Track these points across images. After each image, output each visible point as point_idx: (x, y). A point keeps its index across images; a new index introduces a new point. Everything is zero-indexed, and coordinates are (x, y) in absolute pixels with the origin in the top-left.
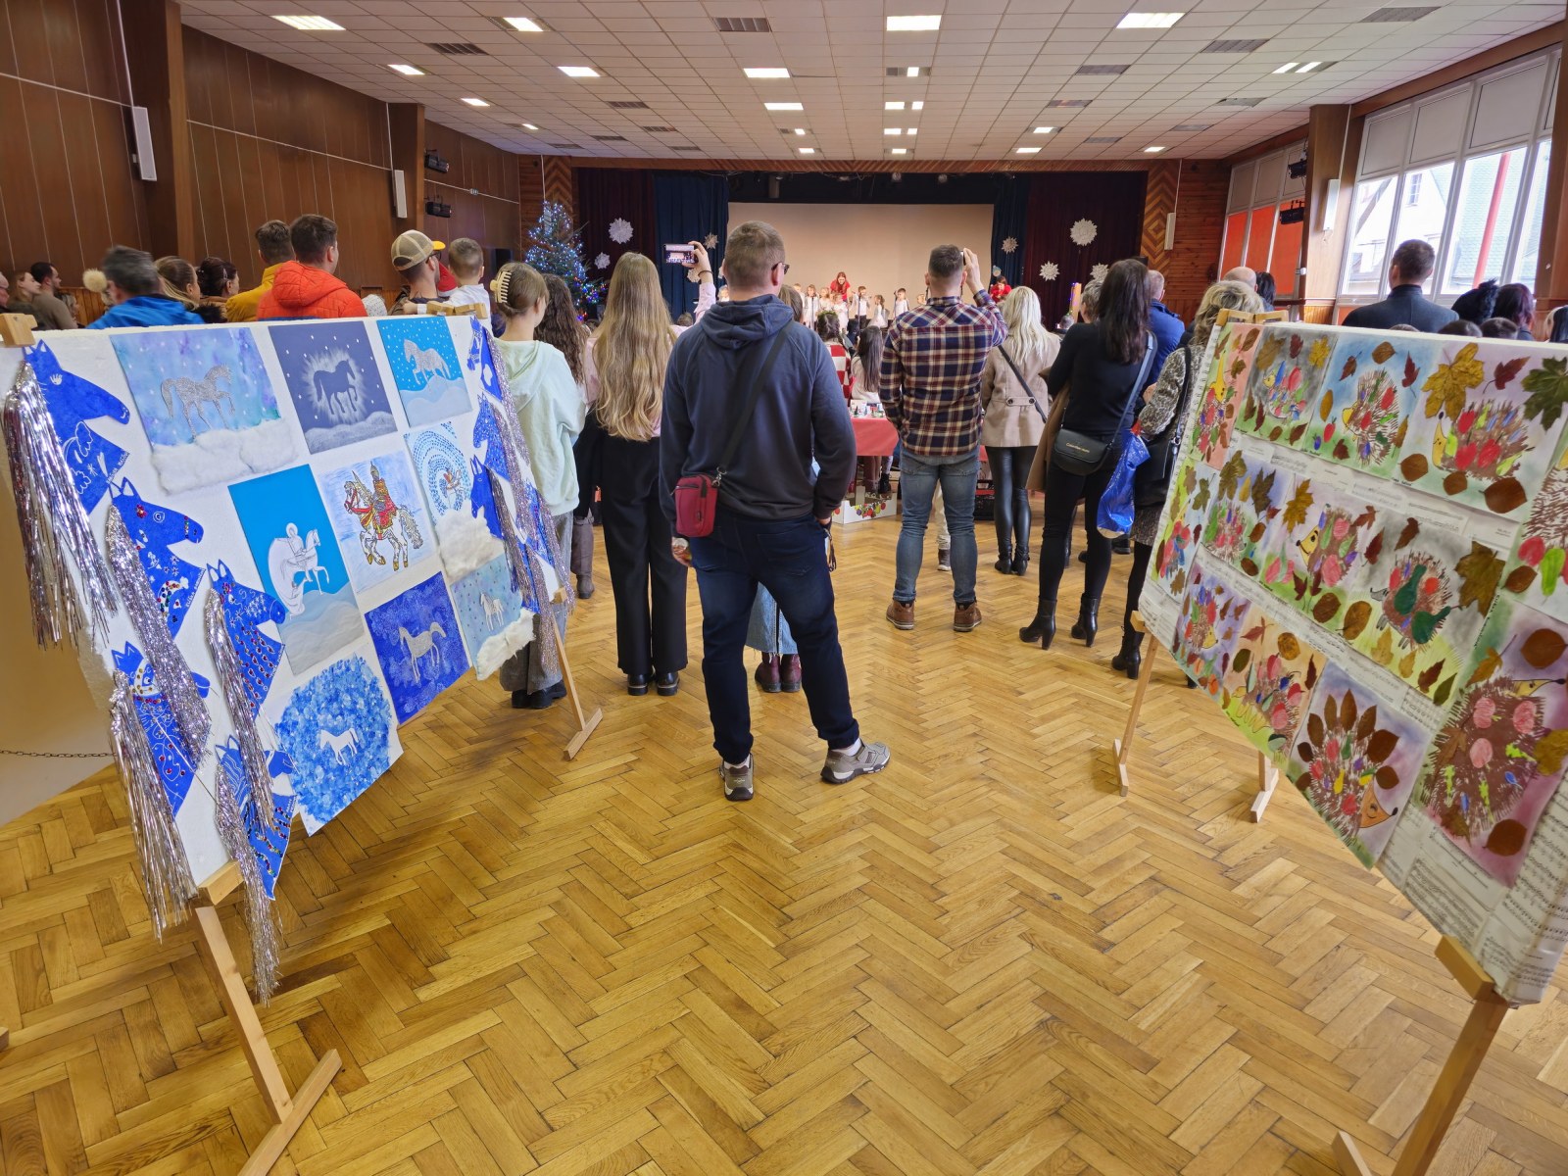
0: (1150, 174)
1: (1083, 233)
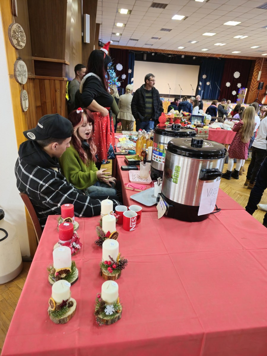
0: (257, 61)
1: (237, 75)
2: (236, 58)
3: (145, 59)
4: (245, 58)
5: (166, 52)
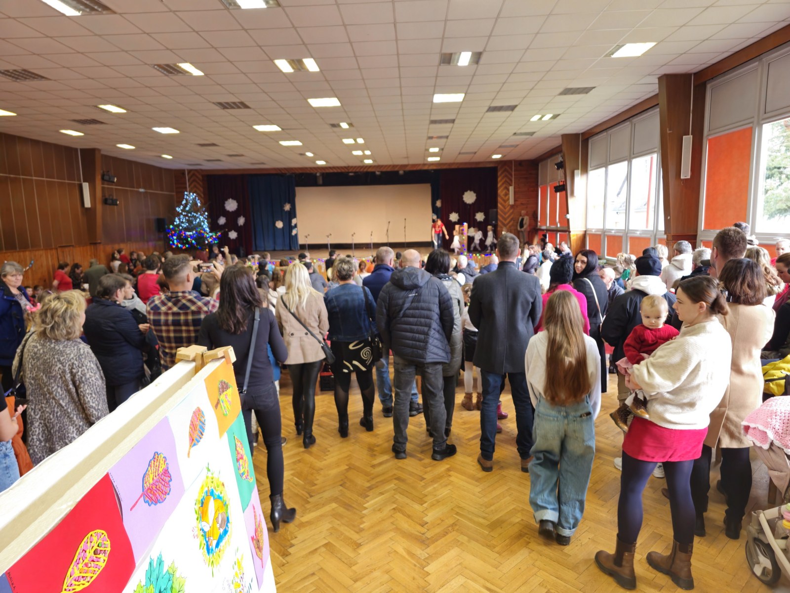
0: (499, 168)
1: (469, 197)
3: (320, 181)
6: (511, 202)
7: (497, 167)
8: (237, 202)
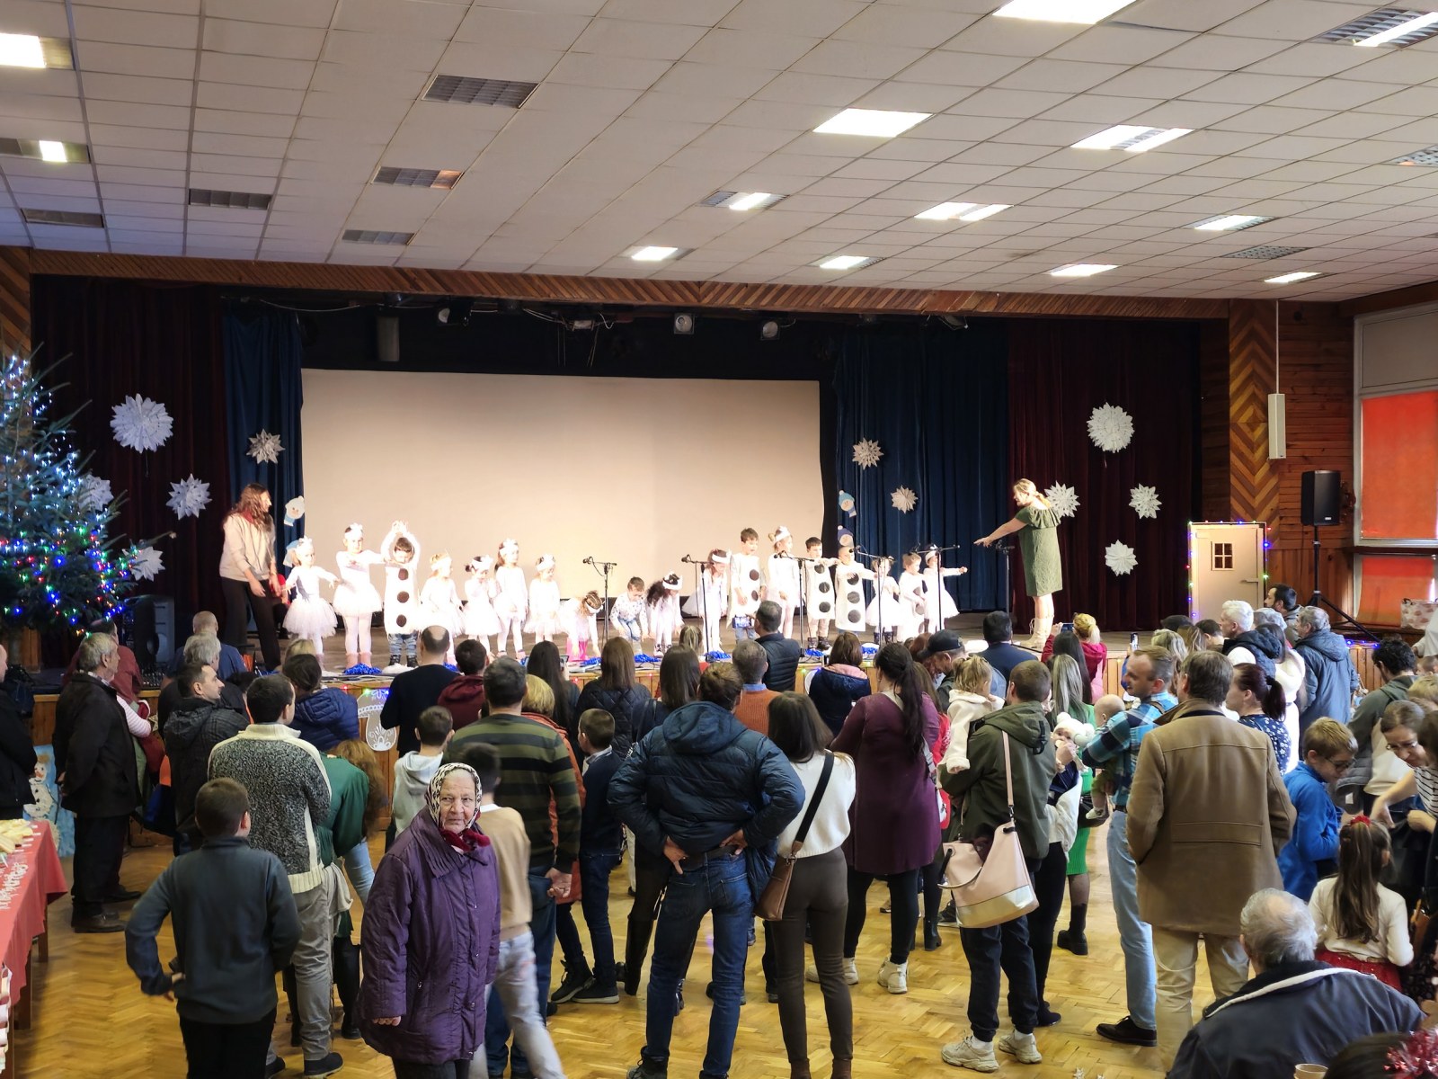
0: (1230, 324)
1: (1110, 429)
2: (1079, 311)
3: (393, 351)
4: (1149, 313)
5: (540, 291)
6: (1277, 449)
7: (1227, 321)
8: (170, 412)
